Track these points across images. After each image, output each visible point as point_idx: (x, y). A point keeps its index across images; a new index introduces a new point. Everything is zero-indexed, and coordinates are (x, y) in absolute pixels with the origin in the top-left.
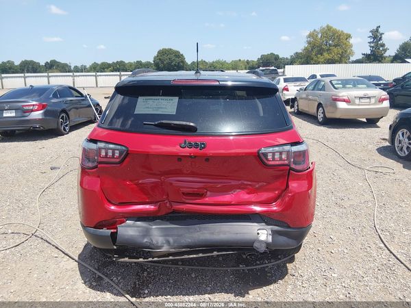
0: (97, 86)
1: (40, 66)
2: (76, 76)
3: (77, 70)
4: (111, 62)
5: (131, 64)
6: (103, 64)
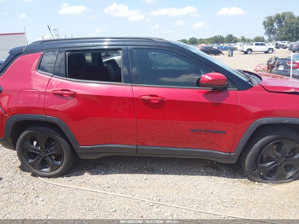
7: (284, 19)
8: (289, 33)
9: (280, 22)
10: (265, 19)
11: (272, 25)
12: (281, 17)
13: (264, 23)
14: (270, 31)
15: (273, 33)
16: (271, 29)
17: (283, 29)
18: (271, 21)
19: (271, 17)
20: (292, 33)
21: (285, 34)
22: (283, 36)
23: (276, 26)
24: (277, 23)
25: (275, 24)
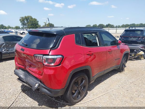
0: (116, 33)
1: (104, 26)
2: (110, 29)
3: (116, 27)
4: (129, 24)
5: (137, 25)
6: (126, 25)
7: (29, 19)
8: (32, 25)
9: (27, 20)
10: (20, 18)
11: (24, 21)
12: (27, 18)
13: (20, 20)
14: (23, 24)
15: (25, 25)
16: (24, 23)
17: (29, 23)
18: (23, 19)
19: (23, 17)
20: (34, 25)
21: (31, 25)
22: (30, 26)
23: (26, 22)
24: (26, 20)
25: (25, 21)
